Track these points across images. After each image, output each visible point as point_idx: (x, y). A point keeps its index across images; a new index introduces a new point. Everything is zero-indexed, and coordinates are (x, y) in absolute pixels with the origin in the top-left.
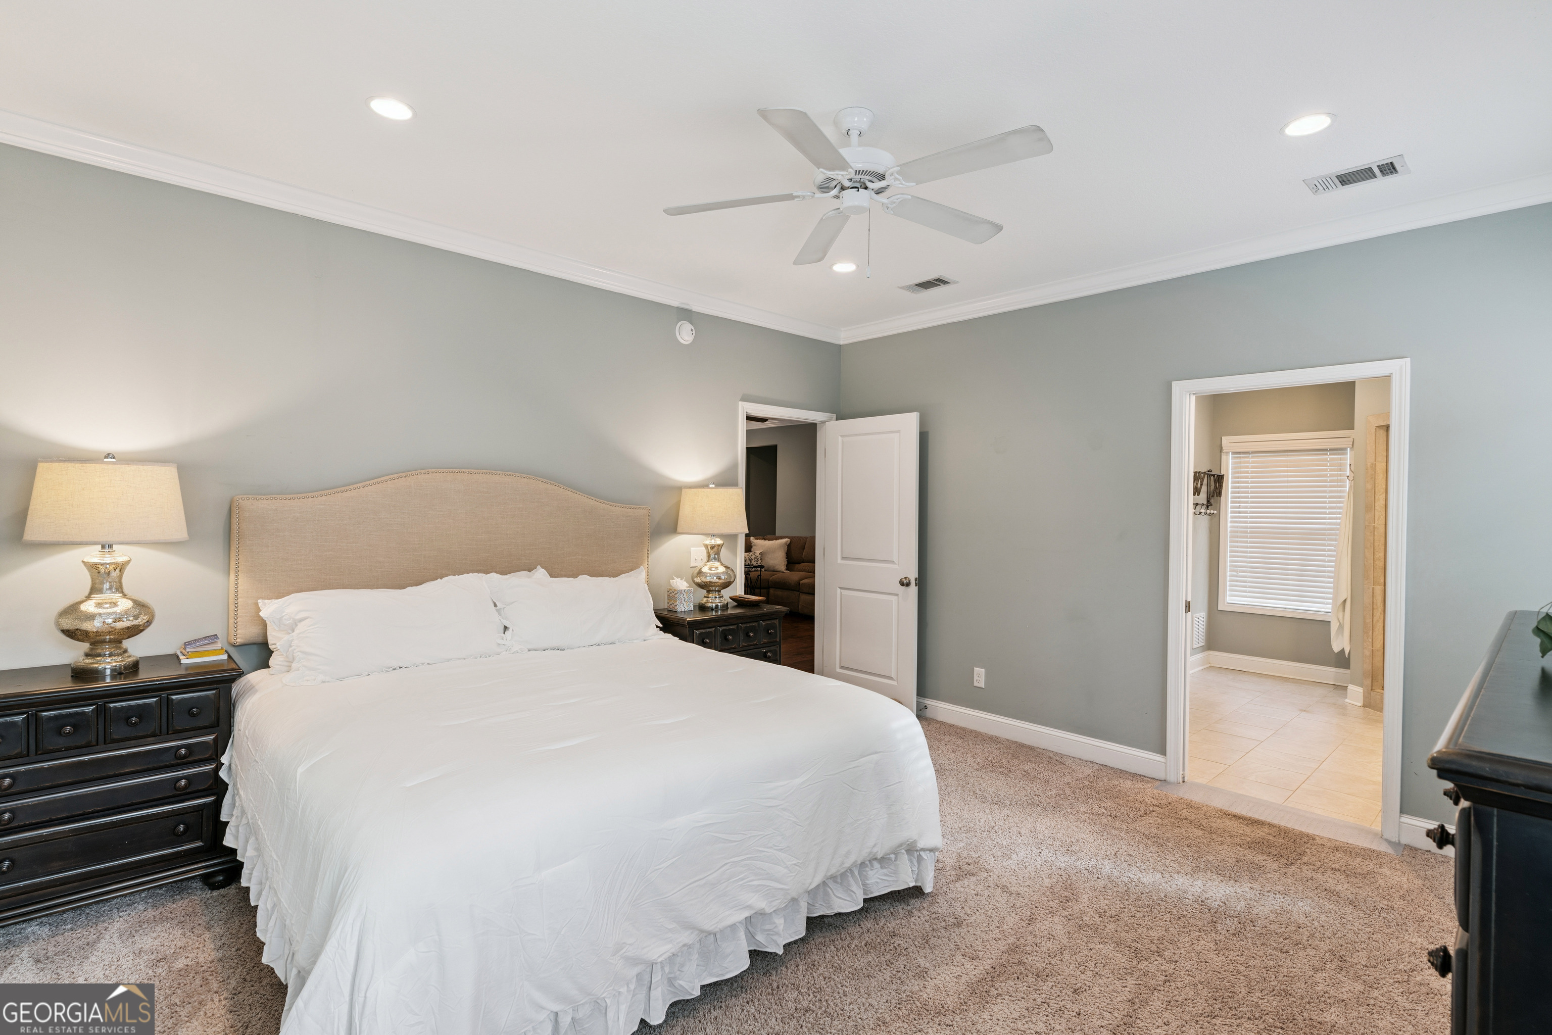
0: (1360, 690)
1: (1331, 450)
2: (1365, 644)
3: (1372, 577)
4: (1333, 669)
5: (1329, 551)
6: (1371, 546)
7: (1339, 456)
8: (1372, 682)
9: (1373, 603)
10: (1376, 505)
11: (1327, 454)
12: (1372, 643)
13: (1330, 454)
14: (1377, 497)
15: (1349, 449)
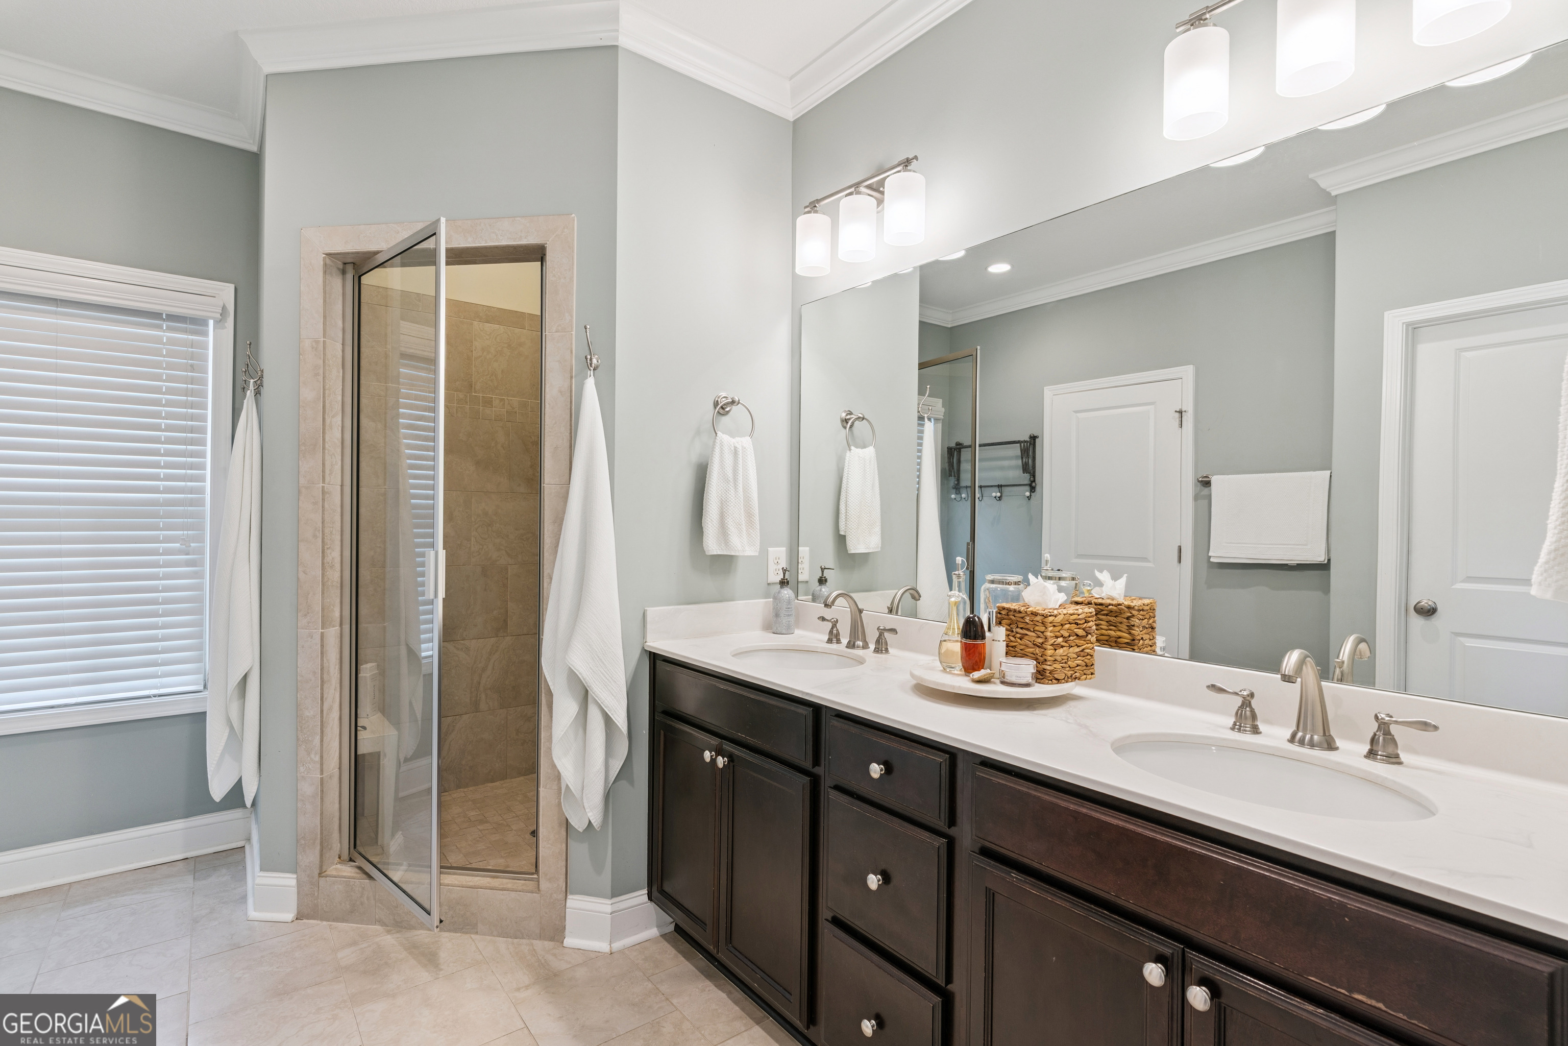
0: (289, 881)
1: (171, 317)
2: (302, 769)
3: (318, 608)
4: (178, 825)
5: (167, 552)
6: (315, 536)
7: (190, 337)
8: (321, 855)
9: (322, 669)
10: (327, 439)
11: (159, 327)
12: (322, 764)
13: (169, 329)
14: (328, 421)
15: (211, 322)
